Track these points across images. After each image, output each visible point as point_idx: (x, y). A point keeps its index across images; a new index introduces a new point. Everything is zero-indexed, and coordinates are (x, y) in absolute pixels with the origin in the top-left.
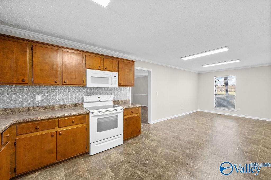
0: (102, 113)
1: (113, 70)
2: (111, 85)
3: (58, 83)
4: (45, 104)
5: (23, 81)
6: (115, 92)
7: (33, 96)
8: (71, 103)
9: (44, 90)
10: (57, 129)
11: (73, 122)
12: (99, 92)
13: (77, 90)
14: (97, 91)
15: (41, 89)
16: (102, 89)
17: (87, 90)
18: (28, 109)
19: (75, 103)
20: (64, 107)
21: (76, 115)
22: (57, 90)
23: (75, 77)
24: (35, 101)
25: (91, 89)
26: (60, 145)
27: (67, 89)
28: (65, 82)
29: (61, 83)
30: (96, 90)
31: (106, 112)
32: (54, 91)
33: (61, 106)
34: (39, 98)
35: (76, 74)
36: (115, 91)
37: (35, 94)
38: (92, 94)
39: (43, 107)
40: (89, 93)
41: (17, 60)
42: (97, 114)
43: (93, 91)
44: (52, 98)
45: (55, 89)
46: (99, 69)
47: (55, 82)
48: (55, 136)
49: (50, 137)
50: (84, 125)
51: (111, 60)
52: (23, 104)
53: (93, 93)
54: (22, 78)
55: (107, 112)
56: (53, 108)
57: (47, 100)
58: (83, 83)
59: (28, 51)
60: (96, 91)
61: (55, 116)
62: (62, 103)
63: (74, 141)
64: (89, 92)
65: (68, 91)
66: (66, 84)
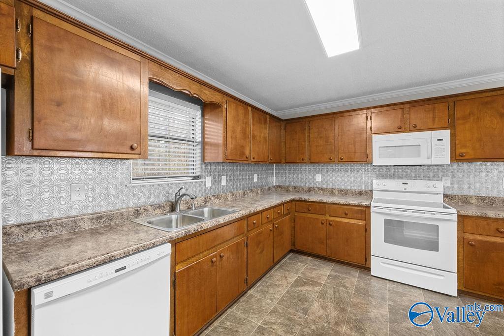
0: (393, 212)
1: (435, 126)
2: (428, 158)
3: (333, 160)
4: (325, 186)
5: (303, 160)
6: (453, 175)
7: (314, 175)
8: (355, 188)
9: (323, 169)
10: (327, 217)
11: (346, 214)
12: (407, 174)
13: (364, 170)
14: (402, 171)
15: (320, 167)
16: (414, 167)
17: (381, 170)
18: (310, 190)
19: (360, 188)
20: (343, 192)
21: (349, 205)
22: (337, 170)
23: (355, 150)
24: (315, 182)
25: (388, 167)
26: (331, 238)
27: (349, 168)
28: (341, 159)
29: (336, 159)
30: (400, 170)
31: (404, 211)
32: (333, 170)
33: (341, 191)
34: (319, 178)
35: (356, 145)
36: (452, 172)
37: (315, 173)
38: (392, 177)
39: (322, 189)
40: (385, 175)
41: (299, 139)
42: (385, 211)
43: (394, 172)
44: (331, 180)
45: (335, 168)
46: (400, 130)
47: (330, 159)
48: (325, 224)
49: (320, 224)
50: (362, 223)
51: (431, 106)
52: (306, 183)
53: (394, 174)
54: (303, 157)
55: (406, 211)
56: (331, 192)
57: (327, 182)
58: (367, 158)
59: (306, 128)
60: (398, 171)
61: (325, 200)
62: (343, 188)
63: (347, 241)
64: (385, 172)
65: (351, 171)
66: (342, 161)
